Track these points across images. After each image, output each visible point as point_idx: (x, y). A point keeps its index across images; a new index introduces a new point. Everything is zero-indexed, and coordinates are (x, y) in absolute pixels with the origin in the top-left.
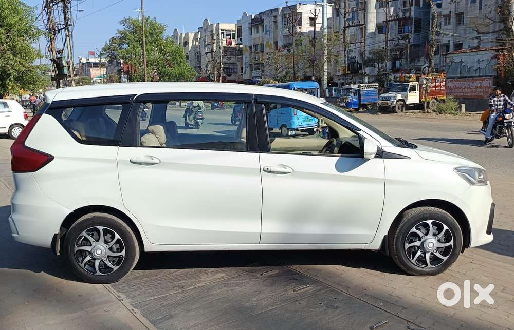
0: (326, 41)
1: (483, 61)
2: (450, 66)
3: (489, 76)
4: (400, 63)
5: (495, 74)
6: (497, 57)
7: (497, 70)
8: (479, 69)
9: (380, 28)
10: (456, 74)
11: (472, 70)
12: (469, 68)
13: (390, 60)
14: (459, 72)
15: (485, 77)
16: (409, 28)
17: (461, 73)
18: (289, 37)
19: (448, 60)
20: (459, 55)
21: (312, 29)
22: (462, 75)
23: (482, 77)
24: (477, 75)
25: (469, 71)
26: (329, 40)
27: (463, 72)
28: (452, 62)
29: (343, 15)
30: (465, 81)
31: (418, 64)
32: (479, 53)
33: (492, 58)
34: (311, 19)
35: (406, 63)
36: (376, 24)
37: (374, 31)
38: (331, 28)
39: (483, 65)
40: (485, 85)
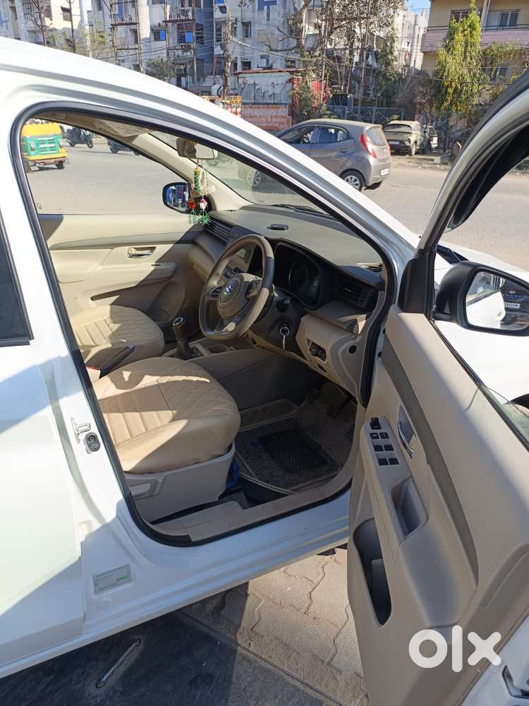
0: (88, 43)
1: (277, 84)
2: (242, 89)
3: (284, 104)
4: (187, 82)
5: (290, 101)
6: (291, 81)
7: (292, 97)
8: (274, 94)
9: (157, 33)
10: (250, 99)
11: (266, 95)
12: (264, 92)
13: (174, 77)
14: (253, 97)
15: (280, 104)
16: (191, 36)
17: (255, 98)
18: (37, 34)
19: (241, 81)
20: (252, 75)
21: (68, 25)
22: (256, 102)
23: (276, 104)
24: (272, 102)
25: (263, 96)
26: (93, 41)
27: (257, 98)
28: (245, 84)
29: (109, 6)
30: (259, 108)
31: (204, 85)
32: (273, 74)
33: (287, 82)
34: (64, 10)
35: (193, 82)
36: (151, 27)
37: (148, 37)
38: (92, 25)
39: (278, 90)
40: (281, 115)
